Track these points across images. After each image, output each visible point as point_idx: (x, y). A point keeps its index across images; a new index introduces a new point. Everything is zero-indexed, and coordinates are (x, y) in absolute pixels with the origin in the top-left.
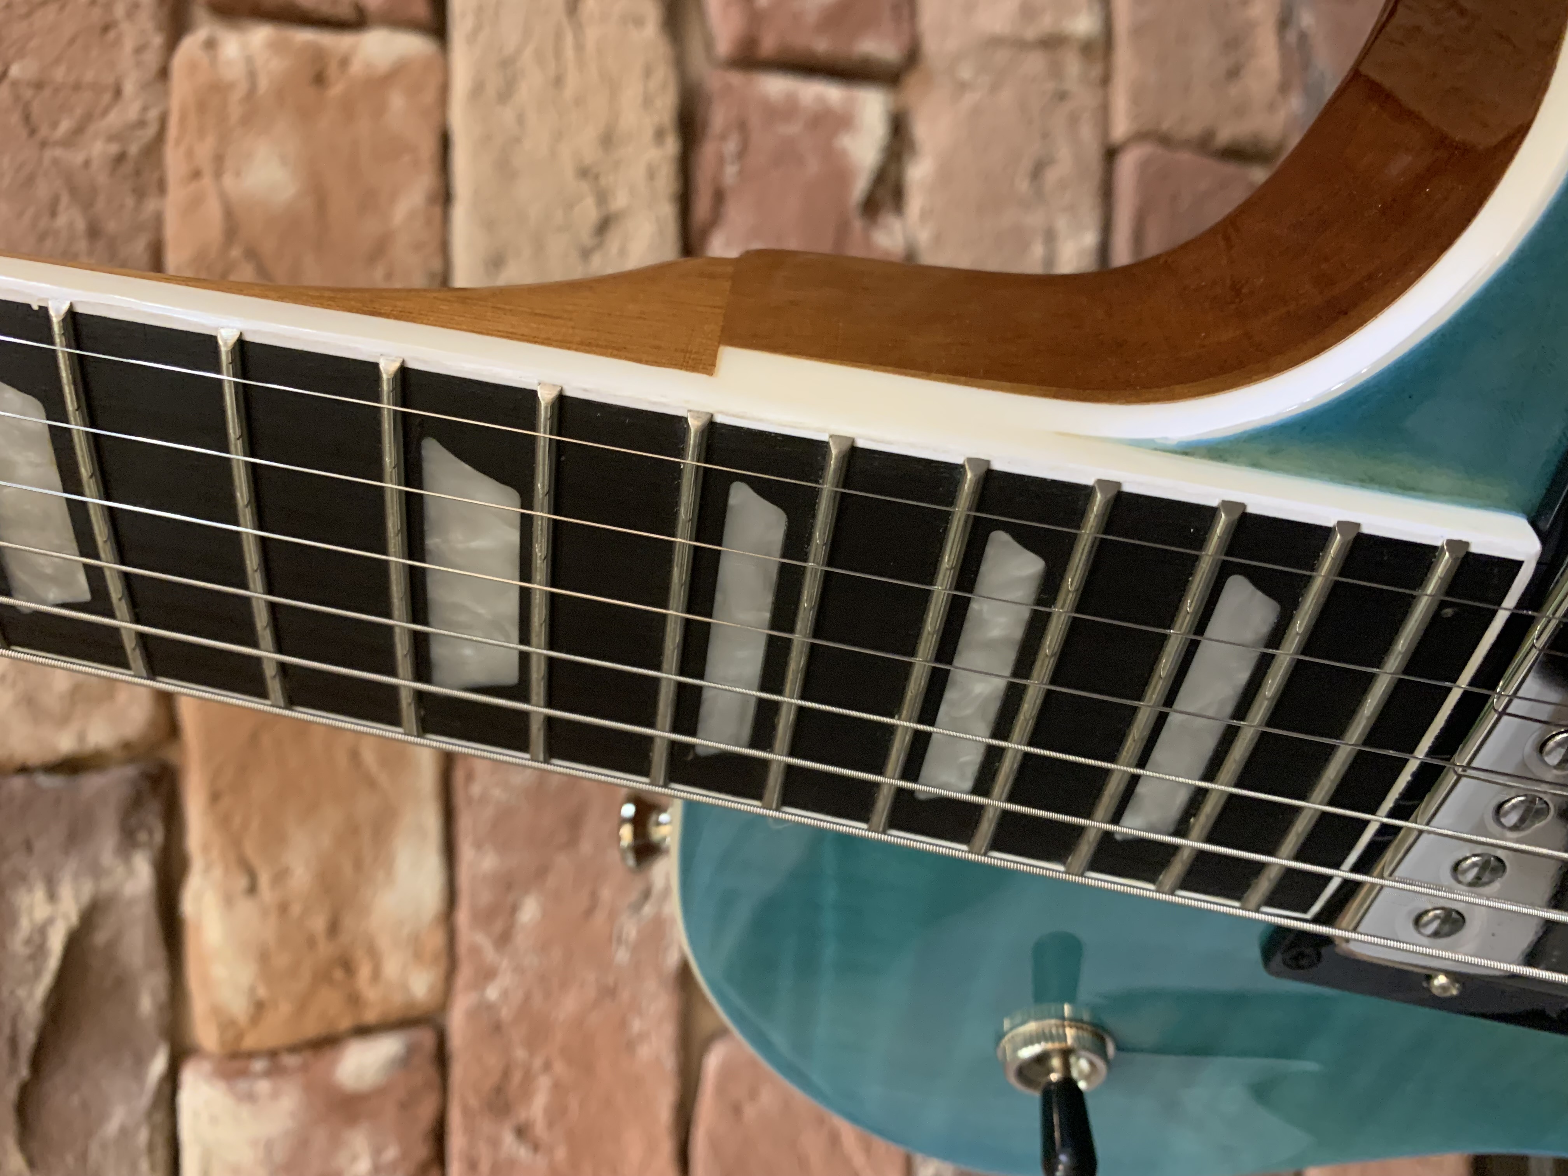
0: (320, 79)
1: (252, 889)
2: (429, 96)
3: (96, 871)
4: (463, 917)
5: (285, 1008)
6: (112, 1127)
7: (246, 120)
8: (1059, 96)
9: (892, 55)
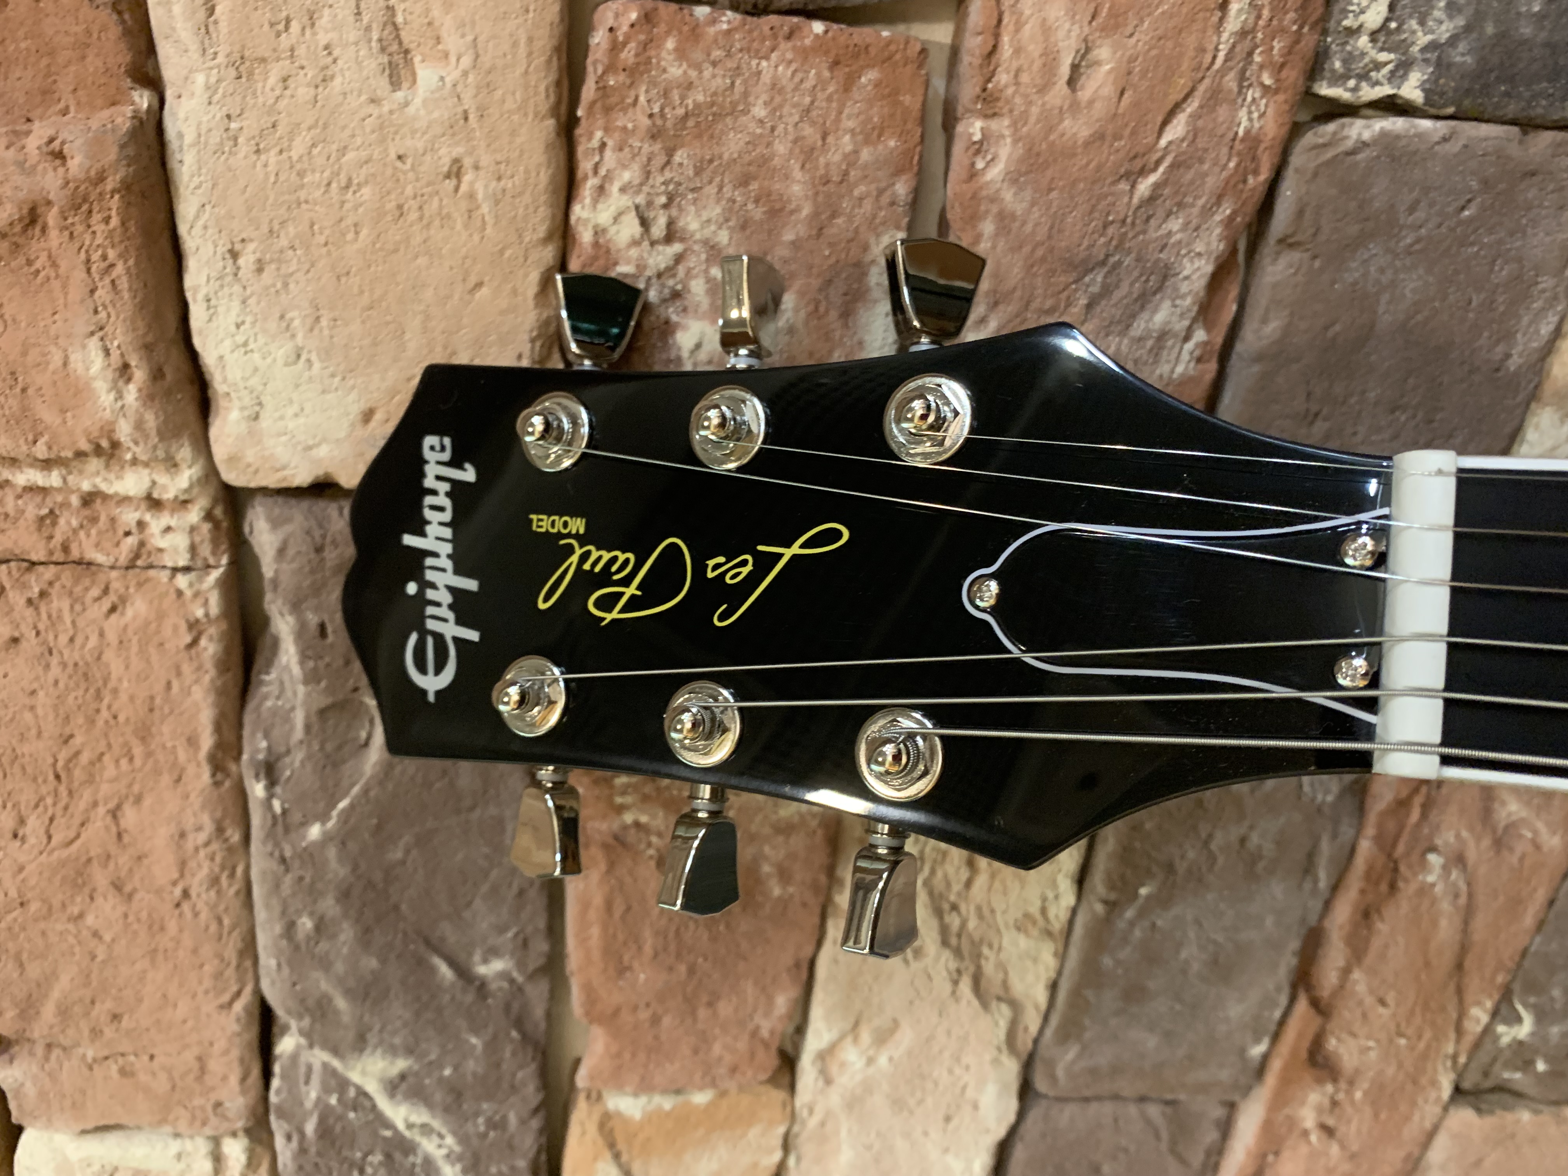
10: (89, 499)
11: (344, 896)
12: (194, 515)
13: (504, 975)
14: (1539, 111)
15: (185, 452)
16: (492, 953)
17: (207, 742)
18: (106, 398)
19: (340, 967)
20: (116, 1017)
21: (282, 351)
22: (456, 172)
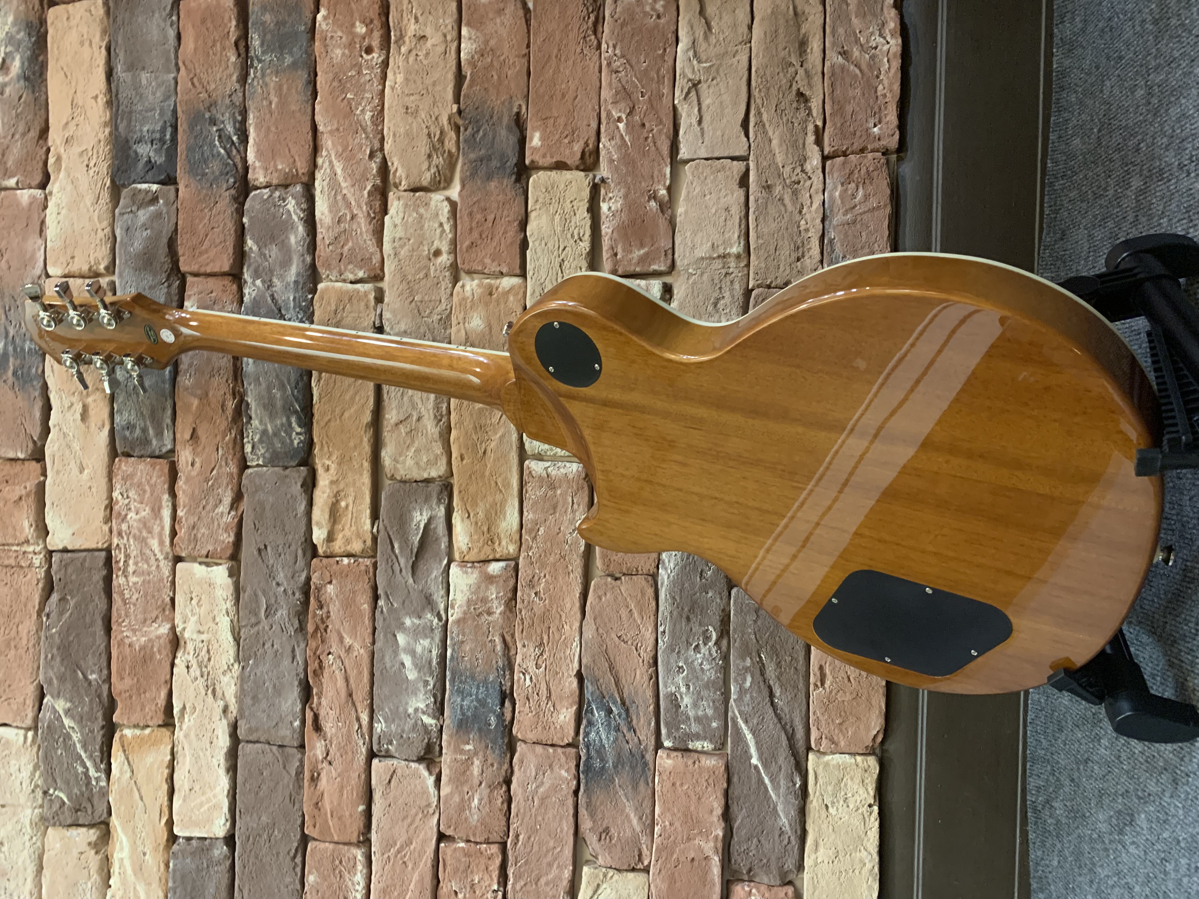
0: (491, 294)
1: (469, 516)
2: (520, 295)
3: (431, 508)
4: (523, 531)
5: (476, 550)
6: (433, 576)
7: (471, 308)
8: (727, 273)
9: (663, 268)
10: (24, 553)
11: (59, 648)
12: (42, 556)
13: (96, 680)
14: (286, 464)
15: (41, 542)
16: (93, 672)
17: (37, 607)
18: (27, 530)
19: (55, 670)
20: (9, 686)
21: (59, 521)
22: (90, 488)
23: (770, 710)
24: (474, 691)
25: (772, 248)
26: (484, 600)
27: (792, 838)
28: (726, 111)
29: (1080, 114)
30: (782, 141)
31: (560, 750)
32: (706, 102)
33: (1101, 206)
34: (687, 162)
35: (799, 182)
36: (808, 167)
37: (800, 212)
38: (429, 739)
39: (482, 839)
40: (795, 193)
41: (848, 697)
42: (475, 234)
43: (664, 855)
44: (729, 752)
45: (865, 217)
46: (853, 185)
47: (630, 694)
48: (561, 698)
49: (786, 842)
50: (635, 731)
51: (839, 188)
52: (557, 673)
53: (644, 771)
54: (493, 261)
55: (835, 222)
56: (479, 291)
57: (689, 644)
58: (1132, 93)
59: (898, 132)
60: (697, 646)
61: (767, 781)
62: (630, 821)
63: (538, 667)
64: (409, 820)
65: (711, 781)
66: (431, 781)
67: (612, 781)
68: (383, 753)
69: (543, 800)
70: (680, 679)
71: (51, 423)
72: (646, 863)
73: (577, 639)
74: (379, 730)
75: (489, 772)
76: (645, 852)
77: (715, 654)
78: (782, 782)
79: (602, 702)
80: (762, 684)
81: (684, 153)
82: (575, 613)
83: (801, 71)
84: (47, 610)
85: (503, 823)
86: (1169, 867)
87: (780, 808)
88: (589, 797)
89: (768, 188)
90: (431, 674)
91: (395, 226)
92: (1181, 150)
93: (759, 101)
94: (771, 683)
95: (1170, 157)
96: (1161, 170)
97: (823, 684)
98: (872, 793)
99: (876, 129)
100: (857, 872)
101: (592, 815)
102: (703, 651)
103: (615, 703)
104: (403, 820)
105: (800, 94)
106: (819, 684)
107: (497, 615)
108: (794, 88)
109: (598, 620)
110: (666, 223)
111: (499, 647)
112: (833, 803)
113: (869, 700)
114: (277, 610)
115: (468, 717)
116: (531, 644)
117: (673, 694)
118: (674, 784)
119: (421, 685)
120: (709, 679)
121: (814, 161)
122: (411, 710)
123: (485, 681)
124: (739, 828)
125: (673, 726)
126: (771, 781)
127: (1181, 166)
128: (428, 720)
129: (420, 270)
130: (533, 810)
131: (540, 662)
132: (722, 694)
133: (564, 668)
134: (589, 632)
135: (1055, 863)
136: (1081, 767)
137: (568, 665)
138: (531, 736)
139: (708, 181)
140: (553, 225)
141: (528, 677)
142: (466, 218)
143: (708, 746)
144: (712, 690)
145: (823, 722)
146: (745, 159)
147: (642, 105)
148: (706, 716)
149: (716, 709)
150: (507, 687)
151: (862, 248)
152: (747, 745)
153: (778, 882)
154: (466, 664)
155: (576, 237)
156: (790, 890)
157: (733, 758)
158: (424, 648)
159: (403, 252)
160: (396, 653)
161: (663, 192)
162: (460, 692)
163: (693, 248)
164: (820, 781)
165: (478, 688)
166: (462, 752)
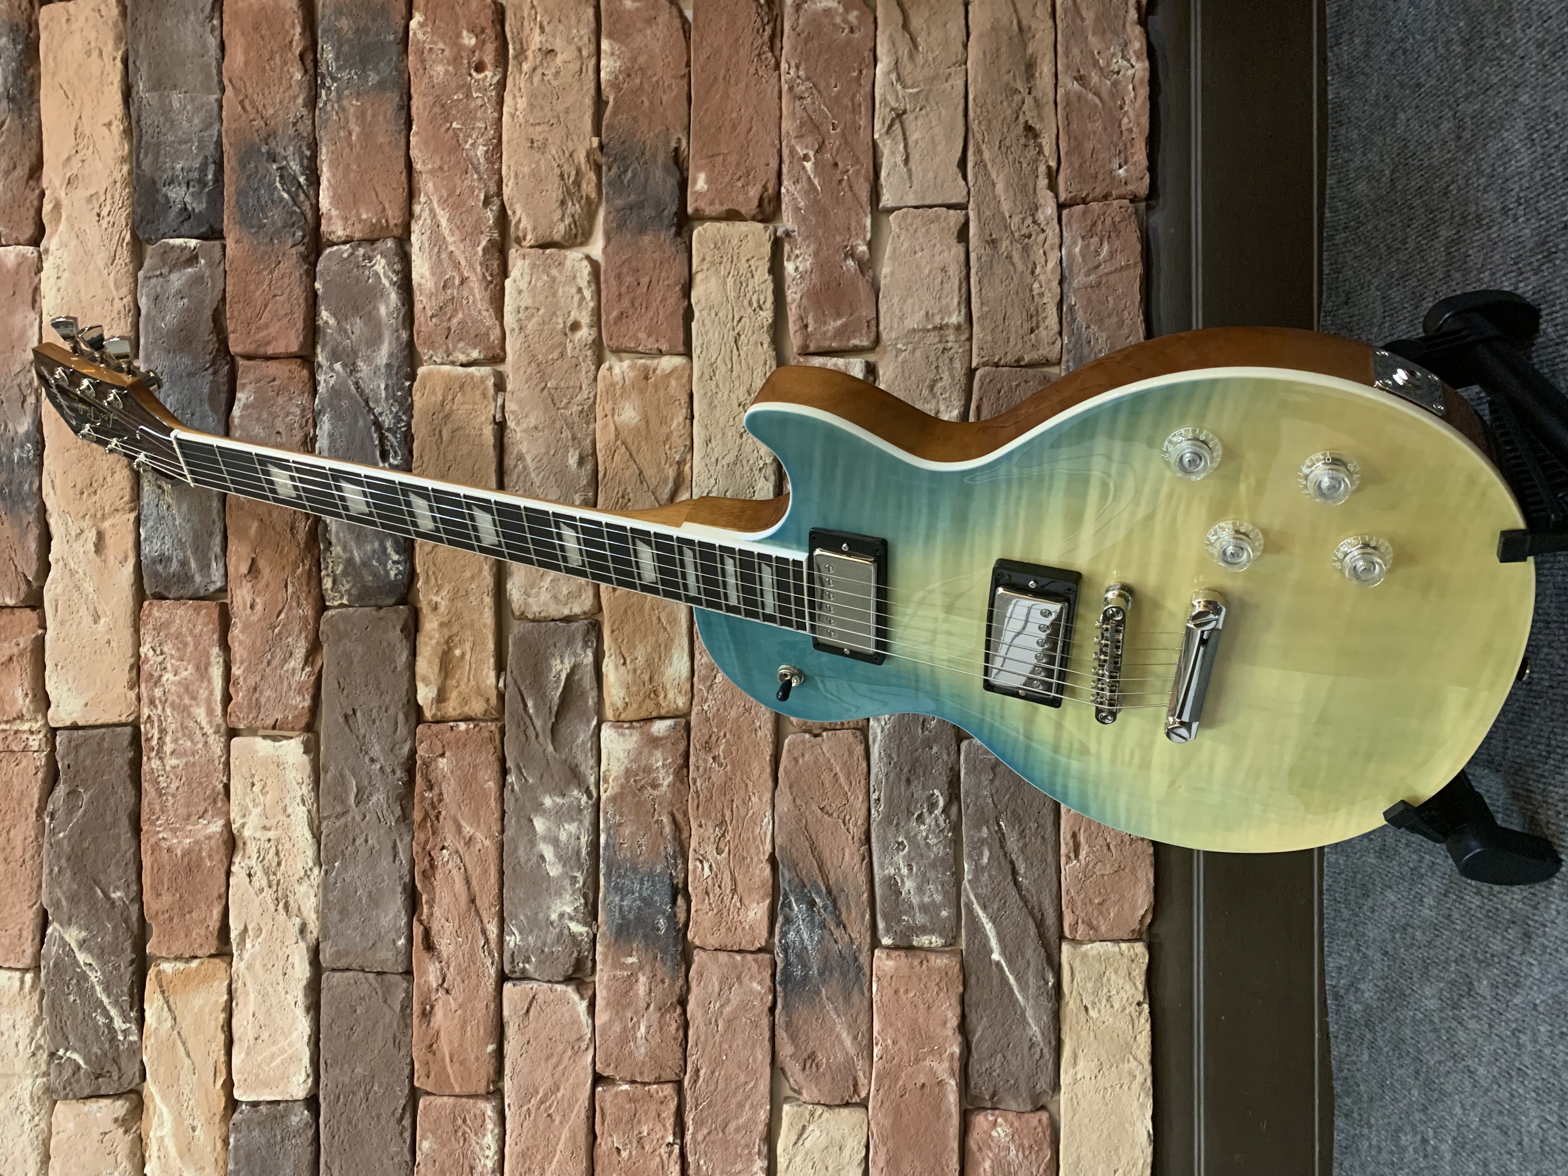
0: (646, 378)
1: (624, 664)
2: (685, 379)
3: (575, 654)
4: (696, 679)
5: (634, 706)
6: (580, 740)
7: (622, 395)
8: (945, 349)
9: (866, 343)
10: (16, 732)
11: (69, 859)
12: (41, 735)
13: (121, 899)
14: (379, 603)
15: (40, 717)
16: (117, 888)
17: (36, 805)
18: (21, 702)
19: (65, 888)
21: (66, 688)
22: (109, 642)
23: (1014, 892)
24: (637, 886)
25: (1000, 317)
26: (648, 770)
27: (1046, 1050)
28: (939, 148)
29: (1364, 154)
30: (1008, 185)
31: (749, 957)
32: (914, 137)
33: (1399, 261)
34: (891, 210)
35: (1030, 236)
36: (1040, 217)
37: (1033, 272)
38: (579, 952)
39: (652, 1078)
40: (1026, 249)
41: (1108, 870)
42: (626, 302)
43: (887, 1083)
44: (963, 947)
45: (1111, 278)
46: (1096, 239)
47: (837, 880)
48: (750, 890)
49: (1037, 1056)
50: (845, 927)
51: (1080, 243)
52: (744, 858)
53: (857, 978)
54: (649, 336)
55: (1075, 284)
56: (632, 374)
57: (910, 813)
58: (1437, 126)
59: (1148, 175)
60: (920, 816)
61: (1012, 980)
62: (841, 1043)
63: (719, 852)
64: (554, 1060)
65: (943, 985)
66: (582, 1006)
67: (818, 992)
68: (517, 975)
69: (729, 1022)
70: (900, 859)
71: (51, 558)
72: (863, 1094)
73: (769, 813)
74: (512, 944)
75: (658, 991)
76: (862, 1080)
77: (942, 824)
78: (1031, 981)
79: (802, 891)
80: (1002, 859)
81: (887, 200)
82: (765, 781)
83: (1029, 100)
84: (50, 807)
85: (679, 1055)
86: (1523, 1038)
87: (1029, 1014)
88: (789, 1015)
89: (993, 243)
90: (580, 868)
91: (520, 292)
92: (1504, 192)
93: (979, 136)
94: (1014, 857)
95: (1491, 201)
96: (1478, 216)
97: (1077, 856)
98: (1141, 987)
99: (1121, 171)
100: (1125, 1087)
101: (793, 1038)
102: (927, 821)
103: (819, 893)
104: (547, 1059)
105: (1029, 128)
106: (1072, 855)
107: (664, 789)
108: (1021, 120)
109: (795, 789)
110: (868, 287)
111: (668, 829)
112: (1094, 1003)
113: (1133, 871)
114: (371, 795)
115: (629, 921)
116: (710, 823)
117: (892, 878)
118: (896, 992)
119: (567, 883)
120: (936, 855)
121: (1049, 209)
122: (554, 917)
123: (651, 874)
124: (979, 1042)
125: (892, 918)
126: (1018, 980)
127: (1505, 211)
128: (577, 928)
129: (553, 348)
130: (717, 1036)
131: (722, 845)
132: (953, 874)
133: (753, 850)
134: (783, 806)
135: (1365, 1057)
136: (1398, 936)
137: (757, 847)
138: (713, 941)
139: (919, 234)
140: (724, 289)
141: (706, 866)
142: (613, 282)
143: (936, 941)
144: (941, 869)
145: (1079, 903)
146: (963, 207)
147: (834, 141)
148: (933, 902)
149: (945, 894)
150: (679, 881)
151: (1109, 316)
152: (986, 937)
153: (1029, 1107)
154: (625, 853)
155: (755, 305)
156: (1044, 1116)
157: (968, 953)
158: (570, 835)
159: (531, 326)
160: (532, 842)
161: (863, 248)
162: (618, 889)
163: (902, 318)
164: (1078, 977)
165: (642, 884)
166: (623, 967)
